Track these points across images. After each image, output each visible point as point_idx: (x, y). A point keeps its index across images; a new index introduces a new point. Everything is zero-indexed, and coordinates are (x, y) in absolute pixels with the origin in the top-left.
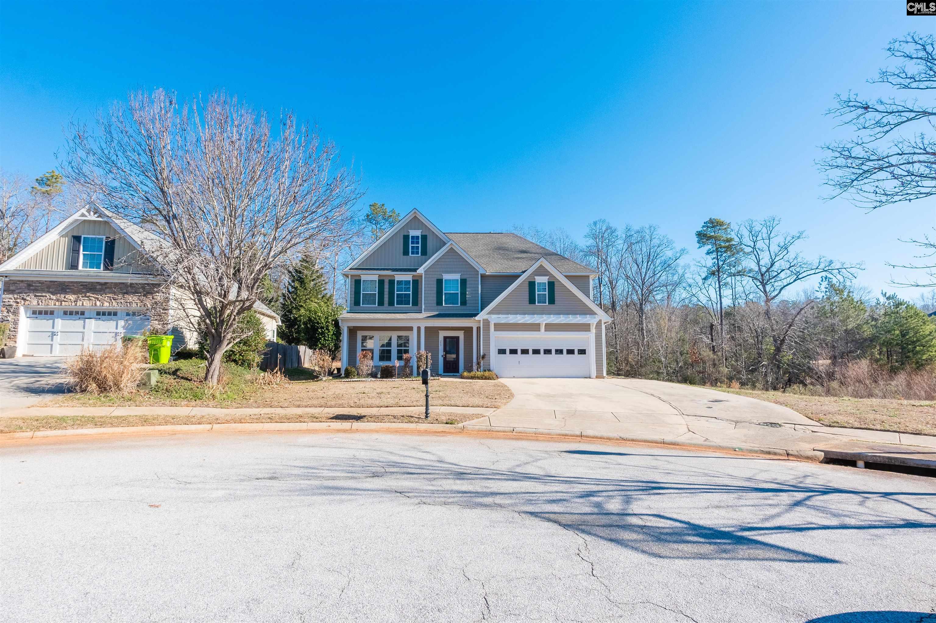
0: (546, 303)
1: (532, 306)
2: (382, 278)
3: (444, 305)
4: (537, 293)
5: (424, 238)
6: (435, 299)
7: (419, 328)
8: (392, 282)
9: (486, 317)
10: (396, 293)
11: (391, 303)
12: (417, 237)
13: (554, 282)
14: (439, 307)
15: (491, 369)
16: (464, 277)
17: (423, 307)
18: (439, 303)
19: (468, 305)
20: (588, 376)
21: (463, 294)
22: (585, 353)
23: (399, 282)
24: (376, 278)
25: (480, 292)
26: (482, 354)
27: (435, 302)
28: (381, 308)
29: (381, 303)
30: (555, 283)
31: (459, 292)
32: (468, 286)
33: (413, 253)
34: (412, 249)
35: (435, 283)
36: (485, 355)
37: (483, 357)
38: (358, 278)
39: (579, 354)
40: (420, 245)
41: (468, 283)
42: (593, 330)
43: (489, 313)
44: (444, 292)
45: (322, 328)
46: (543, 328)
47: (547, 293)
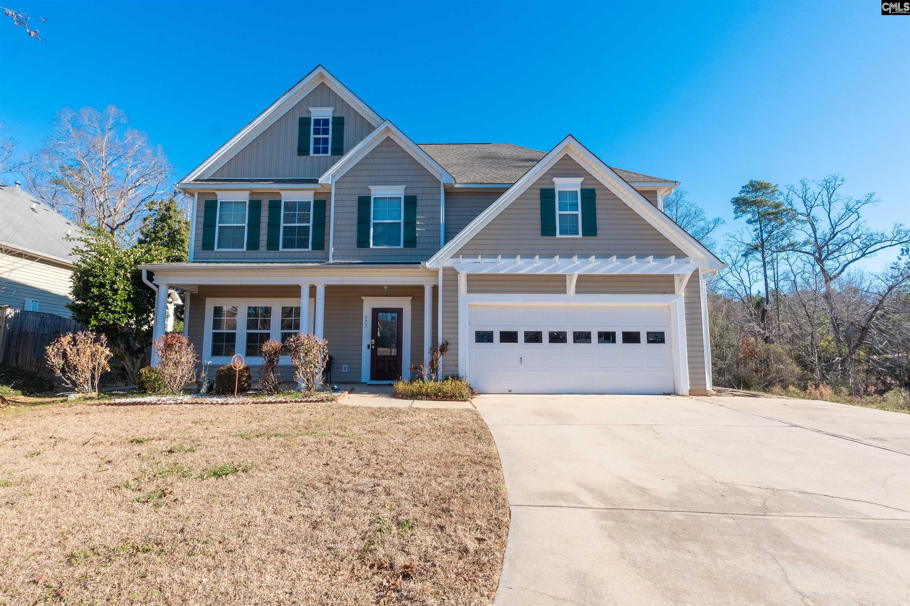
0: (577, 234)
1: (548, 239)
2: (256, 198)
3: (371, 246)
4: (558, 213)
5: (339, 122)
6: (355, 234)
7: (313, 289)
8: (275, 205)
9: (449, 263)
10: (282, 225)
11: (272, 245)
12: (326, 122)
13: (594, 190)
14: (363, 251)
15: (461, 374)
16: (411, 193)
17: (332, 250)
18: (363, 242)
19: (419, 246)
20: (671, 390)
21: (410, 223)
22: (662, 341)
23: (290, 206)
24: (244, 197)
25: (442, 221)
26: (440, 341)
27: (355, 240)
28: (253, 253)
29: (253, 245)
30: (597, 192)
31: (402, 221)
32: (419, 209)
33: (316, 151)
34: (315, 144)
35: (356, 204)
36: (447, 343)
37: (444, 349)
38: (211, 198)
39: (649, 342)
40: (330, 136)
41: (419, 203)
42: (681, 290)
43: (456, 256)
44: (372, 221)
45: (102, 285)
46: (571, 286)
47: (579, 213)
